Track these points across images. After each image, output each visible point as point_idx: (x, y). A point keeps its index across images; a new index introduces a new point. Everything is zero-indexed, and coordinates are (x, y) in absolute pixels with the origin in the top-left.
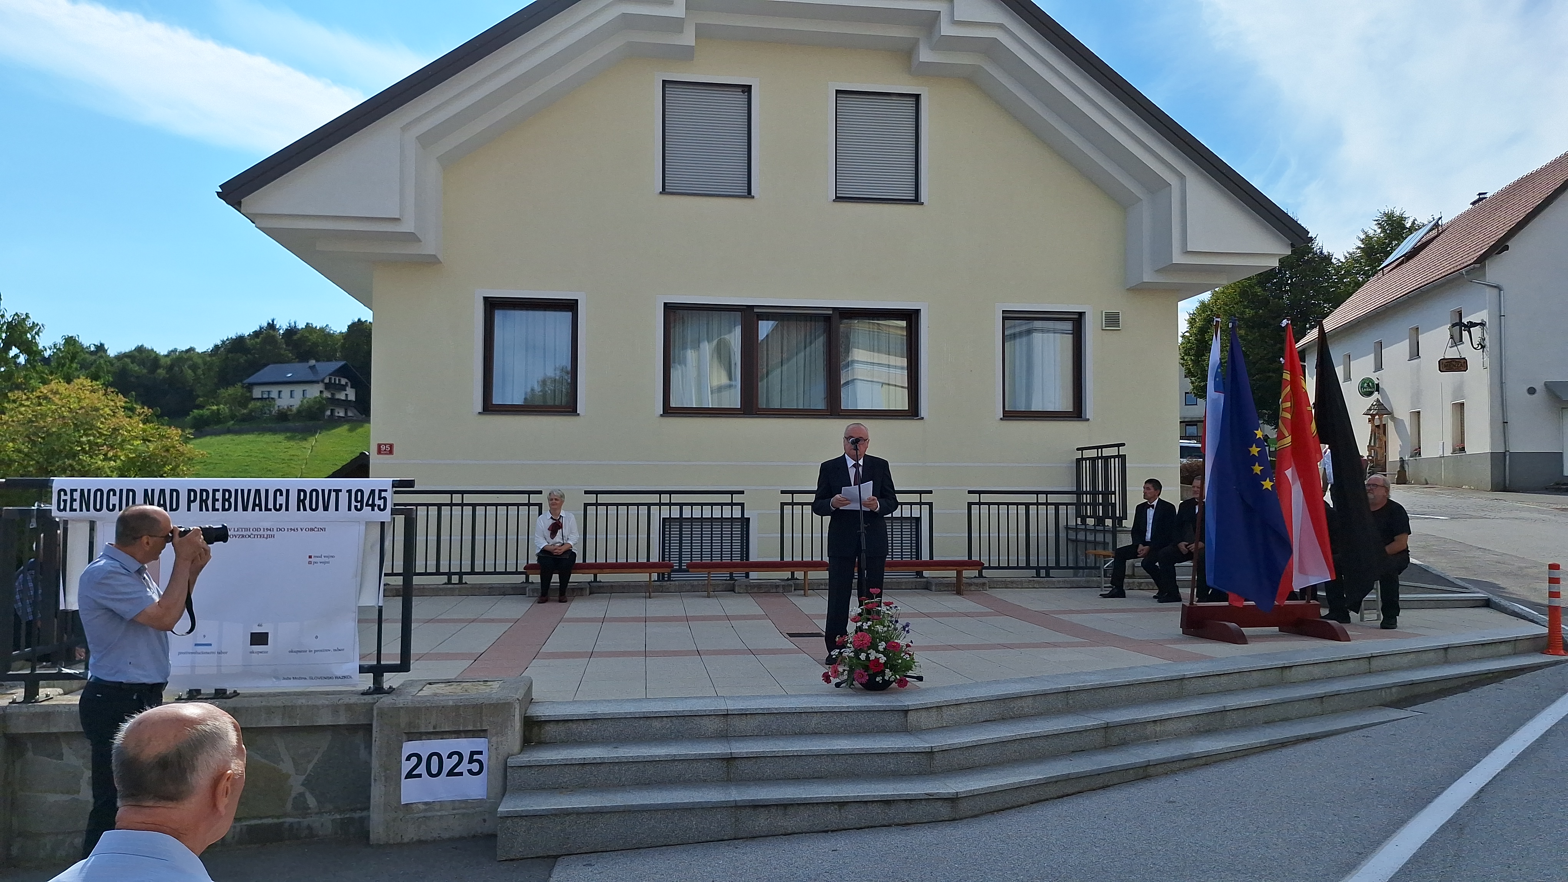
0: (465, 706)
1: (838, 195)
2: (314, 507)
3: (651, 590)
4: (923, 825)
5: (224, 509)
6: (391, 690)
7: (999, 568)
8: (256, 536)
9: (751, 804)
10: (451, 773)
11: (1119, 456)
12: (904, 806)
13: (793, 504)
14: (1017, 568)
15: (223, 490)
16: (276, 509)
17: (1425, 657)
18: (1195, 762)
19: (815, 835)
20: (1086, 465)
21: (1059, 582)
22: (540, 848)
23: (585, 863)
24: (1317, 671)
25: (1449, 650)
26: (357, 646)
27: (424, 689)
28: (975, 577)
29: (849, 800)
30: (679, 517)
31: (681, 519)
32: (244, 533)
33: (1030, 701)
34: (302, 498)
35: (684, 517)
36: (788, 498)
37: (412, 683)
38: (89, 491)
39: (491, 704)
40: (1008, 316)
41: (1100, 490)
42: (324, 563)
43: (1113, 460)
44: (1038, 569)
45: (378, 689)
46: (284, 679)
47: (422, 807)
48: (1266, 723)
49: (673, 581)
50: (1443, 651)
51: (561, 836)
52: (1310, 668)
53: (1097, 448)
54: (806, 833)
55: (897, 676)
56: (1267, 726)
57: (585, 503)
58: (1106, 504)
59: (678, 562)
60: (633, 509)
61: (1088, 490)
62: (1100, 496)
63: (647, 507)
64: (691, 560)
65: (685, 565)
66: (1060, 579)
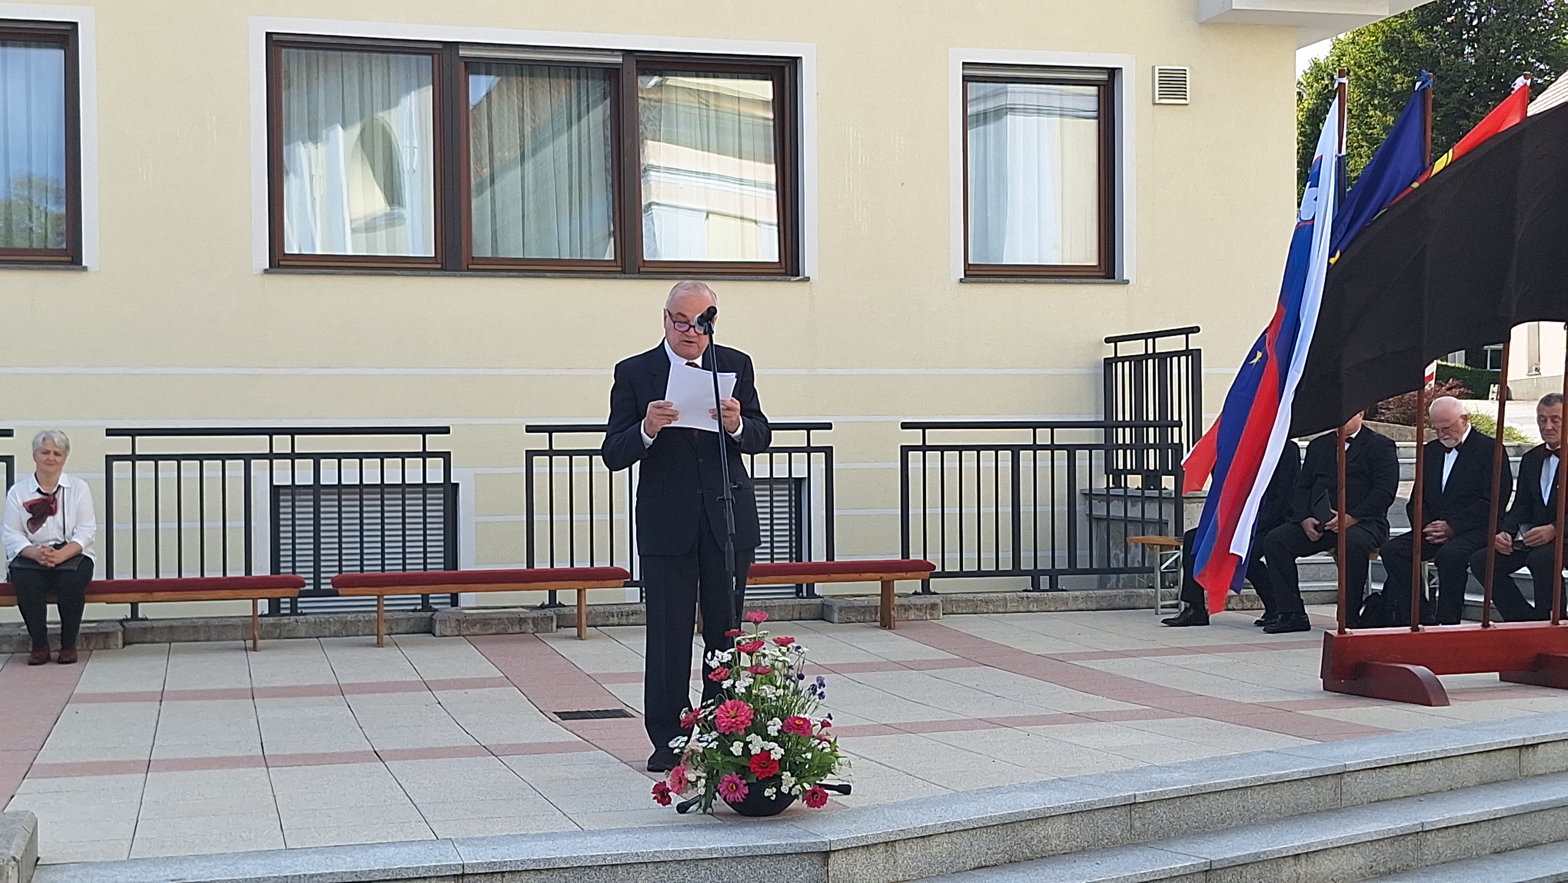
3: (256, 633)
7: (961, 574)
11: (1187, 352)
13: (551, 453)
14: (997, 573)
20: (1123, 371)
21: (1076, 598)
28: (916, 593)
30: (312, 483)
31: (317, 488)
35: (322, 483)
36: (540, 441)
40: (975, 75)
41: (1151, 418)
43: (1175, 359)
44: (1035, 575)
49: (302, 614)
53: (1145, 336)
56: (1499, 857)
57: (107, 456)
58: (1162, 446)
59: (312, 576)
60: (212, 468)
61: (1127, 418)
62: (1151, 430)
63: (242, 462)
64: (340, 571)
65: (329, 581)
66: (1077, 593)
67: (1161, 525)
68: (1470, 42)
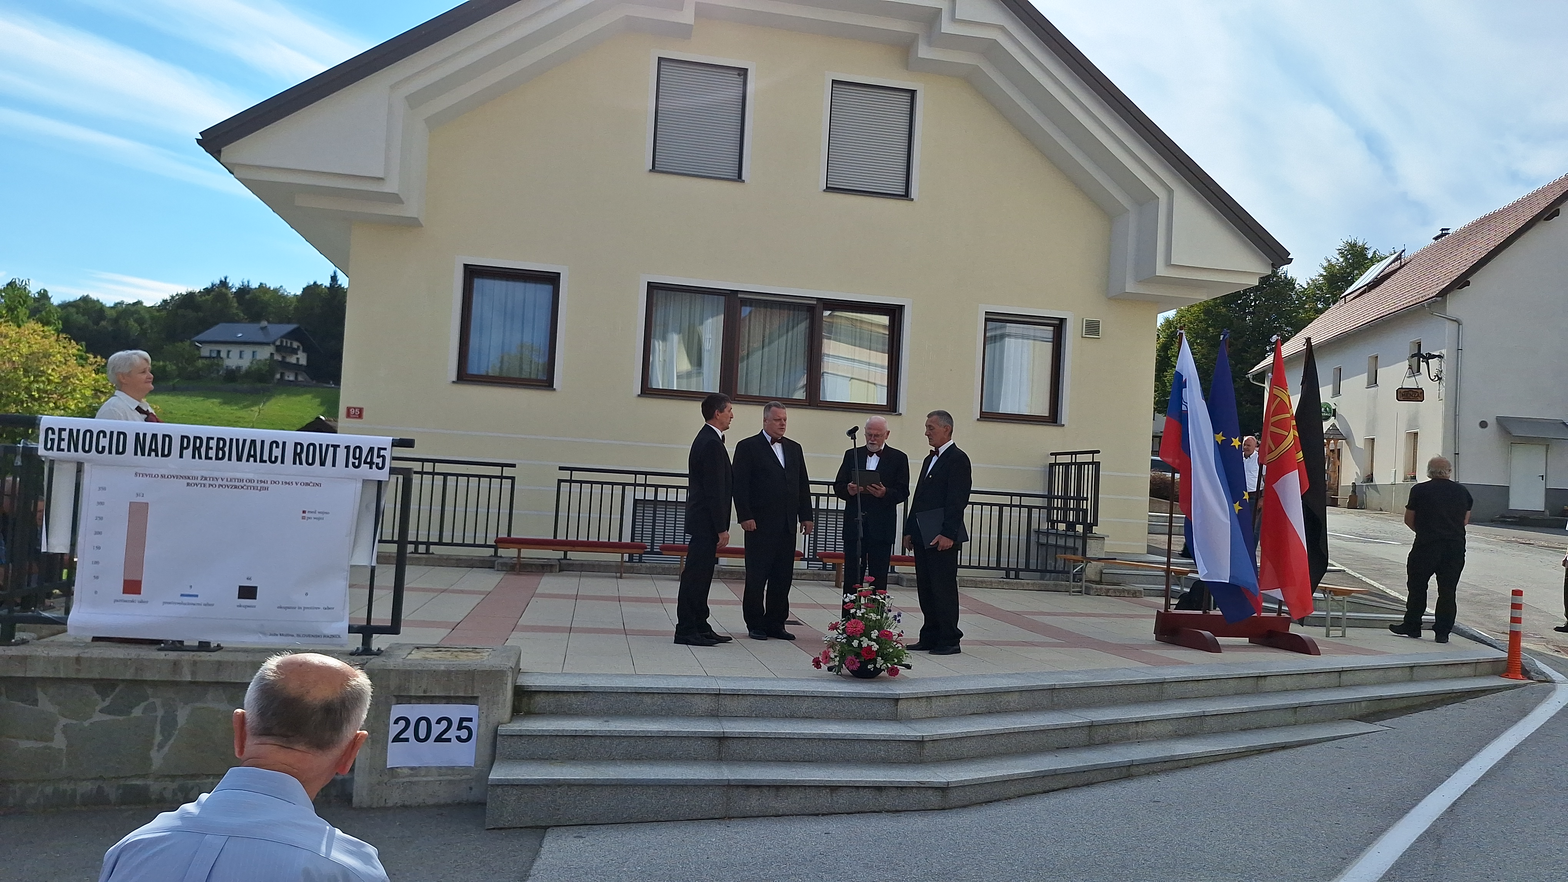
0: (457, 672)
1: (828, 185)
2: (310, 461)
3: (622, 570)
4: (913, 813)
5: (217, 458)
6: (379, 653)
8: (249, 488)
9: (744, 784)
10: (439, 739)
11: (1093, 463)
12: (894, 793)
14: (988, 568)
15: (218, 438)
16: (271, 461)
17: (1391, 673)
18: (1175, 764)
19: (806, 818)
20: (1059, 471)
21: (1028, 584)
22: (529, 818)
23: (575, 835)
24: (1289, 682)
25: (1415, 669)
26: (348, 605)
27: (413, 652)
29: (841, 785)
30: (653, 499)
31: (655, 502)
32: (237, 484)
33: (1016, 696)
34: (299, 451)
35: (658, 499)
37: (400, 646)
38: (78, 431)
39: (483, 671)
40: (991, 318)
41: (1072, 495)
42: (319, 519)
43: (1086, 466)
44: (1008, 570)
45: (366, 650)
46: (271, 635)
47: (406, 771)
48: (1241, 730)
49: (644, 563)
50: (1408, 669)
51: (551, 807)
52: (1284, 679)
53: (1071, 453)
54: (797, 815)
55: (888, 664)
56: (1243, 733)
57: (558, 480)
58: (1077, 510)
59: (650, 544)
60: (607, 489)
61: (1060, 494)
62: (1072, 501)
63: (621, 486)
64: (664, 543)
65: (658, 547)
66: (1029, 581)
67: (1074, 550)
68: (1250, 313)
